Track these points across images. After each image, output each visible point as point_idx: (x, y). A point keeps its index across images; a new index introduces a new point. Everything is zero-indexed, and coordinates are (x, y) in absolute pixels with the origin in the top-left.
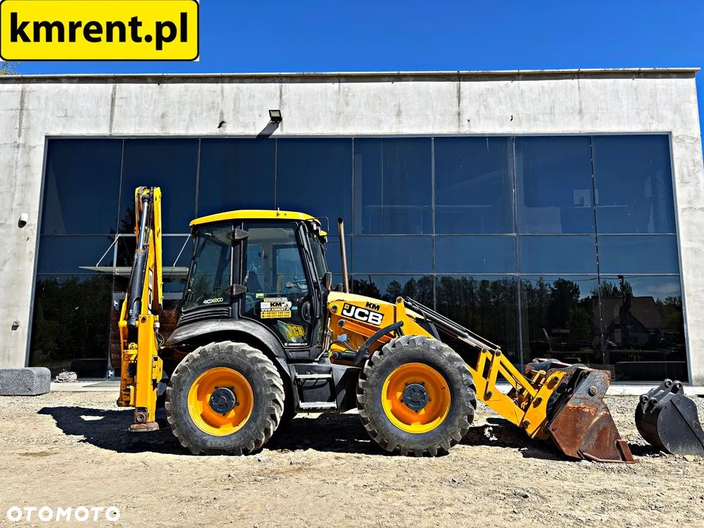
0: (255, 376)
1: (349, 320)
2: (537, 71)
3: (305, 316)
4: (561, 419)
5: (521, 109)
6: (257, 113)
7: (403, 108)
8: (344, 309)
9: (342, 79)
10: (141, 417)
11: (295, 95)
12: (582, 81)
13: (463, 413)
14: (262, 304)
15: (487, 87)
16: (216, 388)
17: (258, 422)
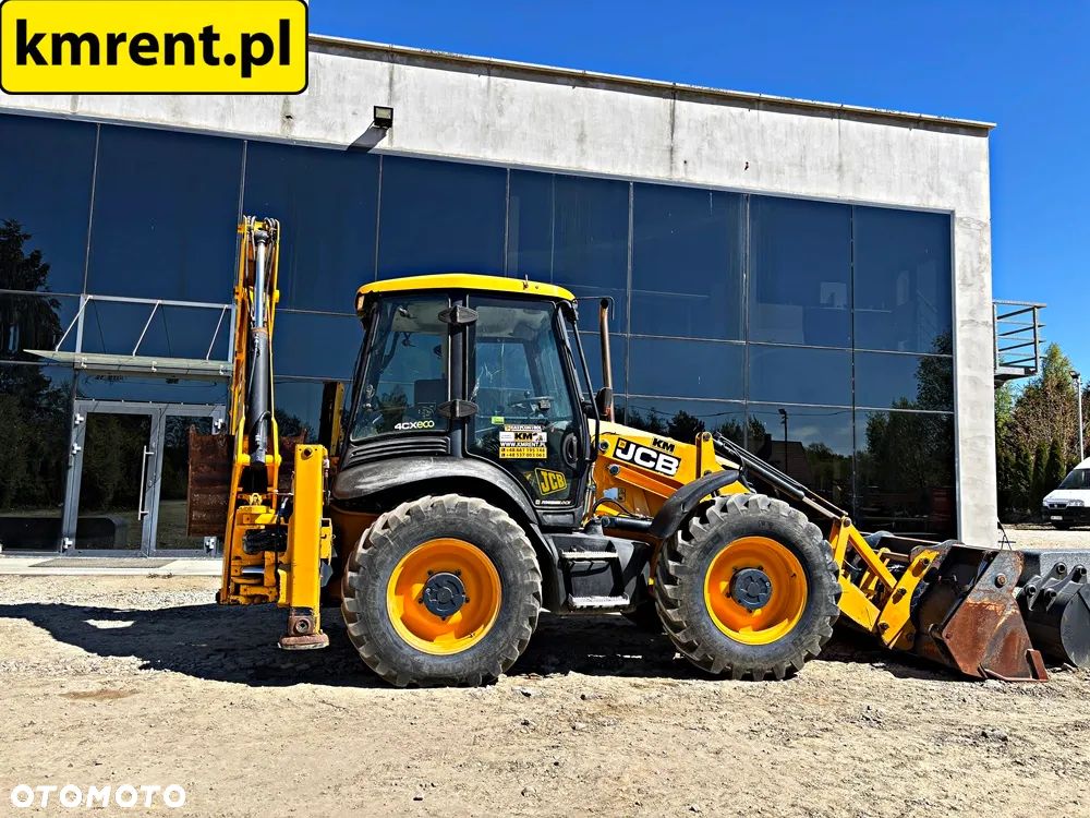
0: (505, 554)
1: (627, 466)
2: (786, 98)
3: (568, 457)
4: (957, 622)
5: (759, 153)
6: (349, 108)
7: (588, 130)
8: (617, 447)
9: (493, 71)
10: (304, 624)
11: (416, 85)
12: (843, 122)
13: (825, 612)
14: (501, 434)
15: (714, 113)
16: (430, 573)
17: (511, 630)
